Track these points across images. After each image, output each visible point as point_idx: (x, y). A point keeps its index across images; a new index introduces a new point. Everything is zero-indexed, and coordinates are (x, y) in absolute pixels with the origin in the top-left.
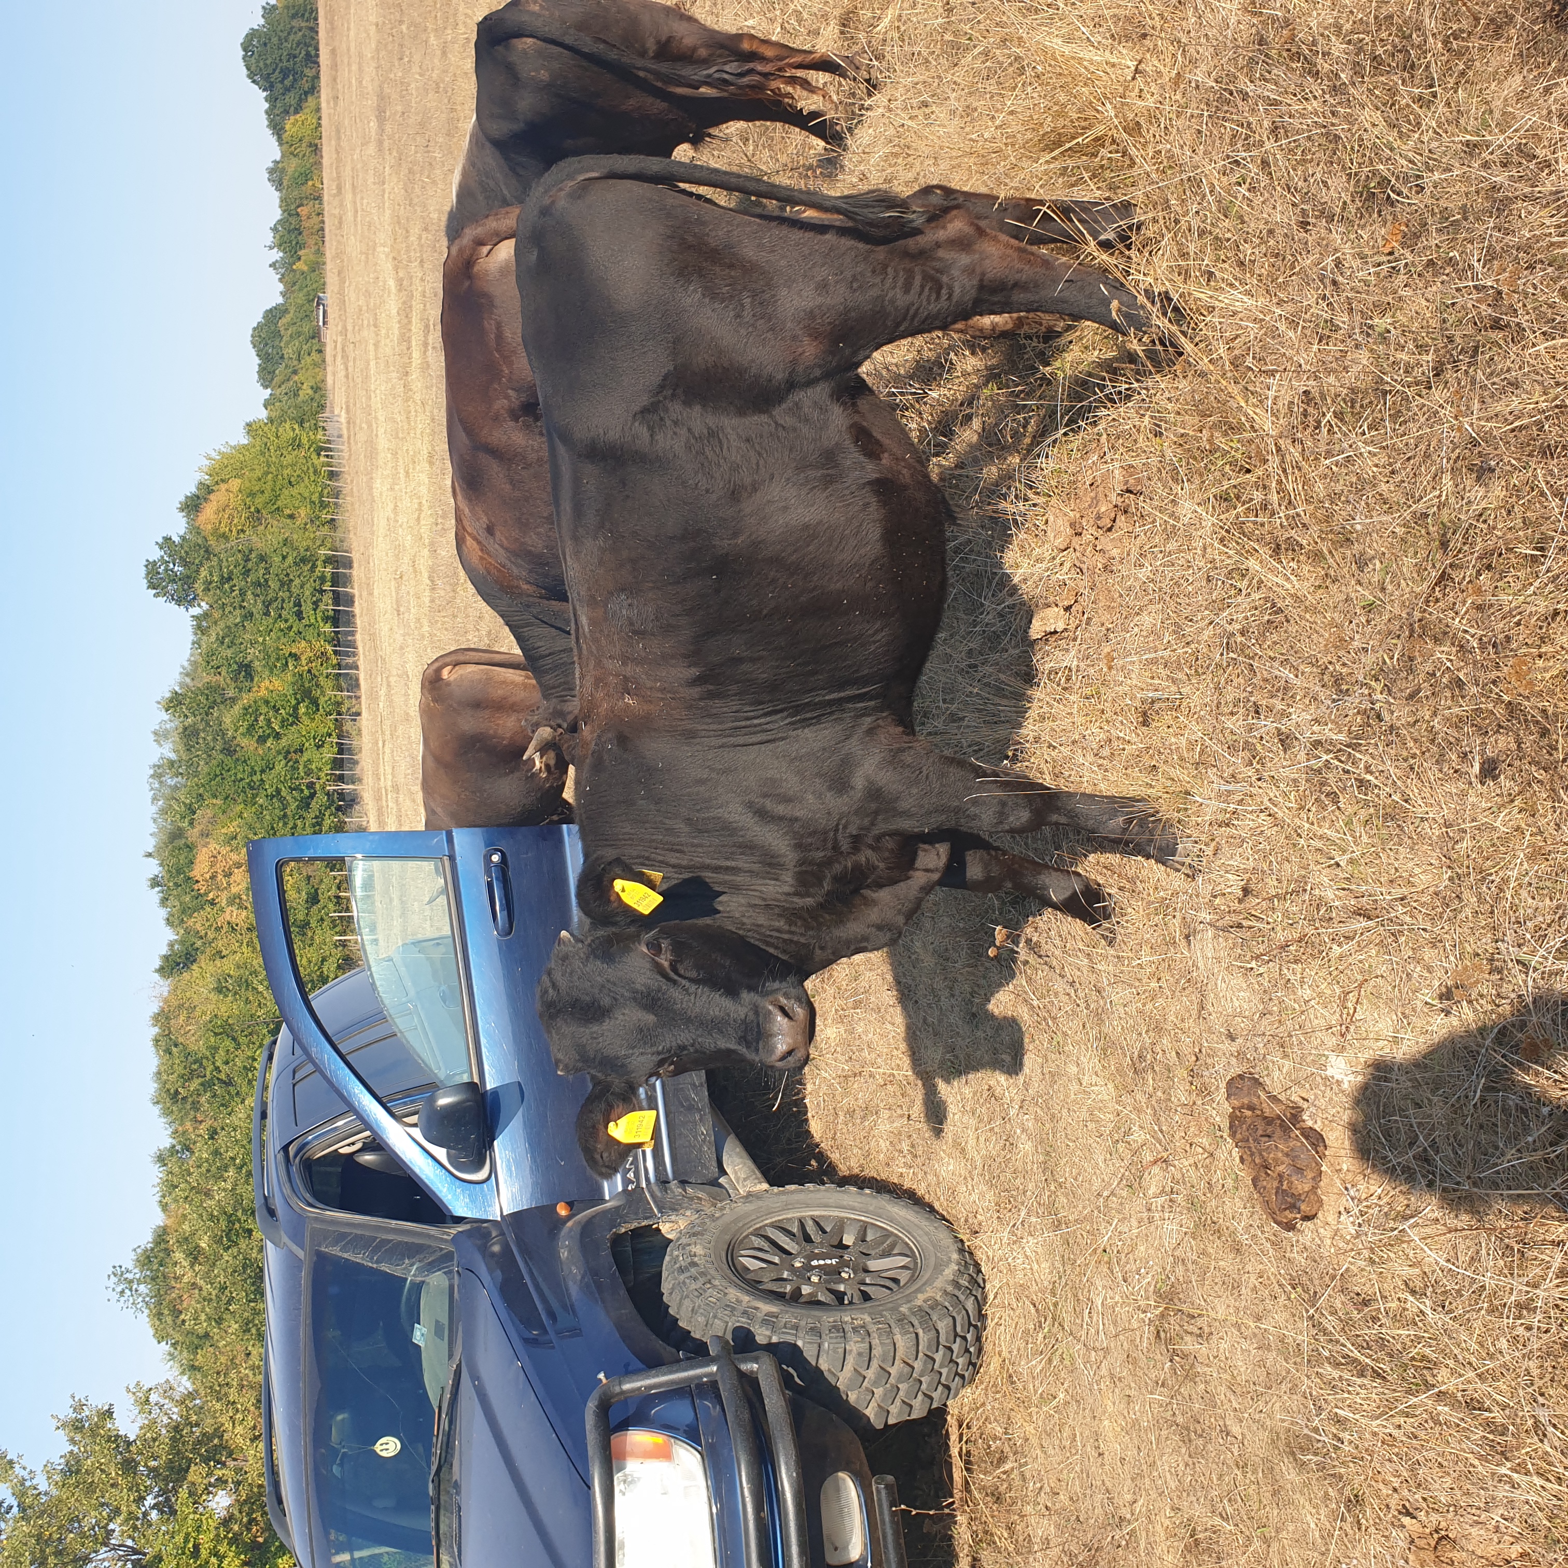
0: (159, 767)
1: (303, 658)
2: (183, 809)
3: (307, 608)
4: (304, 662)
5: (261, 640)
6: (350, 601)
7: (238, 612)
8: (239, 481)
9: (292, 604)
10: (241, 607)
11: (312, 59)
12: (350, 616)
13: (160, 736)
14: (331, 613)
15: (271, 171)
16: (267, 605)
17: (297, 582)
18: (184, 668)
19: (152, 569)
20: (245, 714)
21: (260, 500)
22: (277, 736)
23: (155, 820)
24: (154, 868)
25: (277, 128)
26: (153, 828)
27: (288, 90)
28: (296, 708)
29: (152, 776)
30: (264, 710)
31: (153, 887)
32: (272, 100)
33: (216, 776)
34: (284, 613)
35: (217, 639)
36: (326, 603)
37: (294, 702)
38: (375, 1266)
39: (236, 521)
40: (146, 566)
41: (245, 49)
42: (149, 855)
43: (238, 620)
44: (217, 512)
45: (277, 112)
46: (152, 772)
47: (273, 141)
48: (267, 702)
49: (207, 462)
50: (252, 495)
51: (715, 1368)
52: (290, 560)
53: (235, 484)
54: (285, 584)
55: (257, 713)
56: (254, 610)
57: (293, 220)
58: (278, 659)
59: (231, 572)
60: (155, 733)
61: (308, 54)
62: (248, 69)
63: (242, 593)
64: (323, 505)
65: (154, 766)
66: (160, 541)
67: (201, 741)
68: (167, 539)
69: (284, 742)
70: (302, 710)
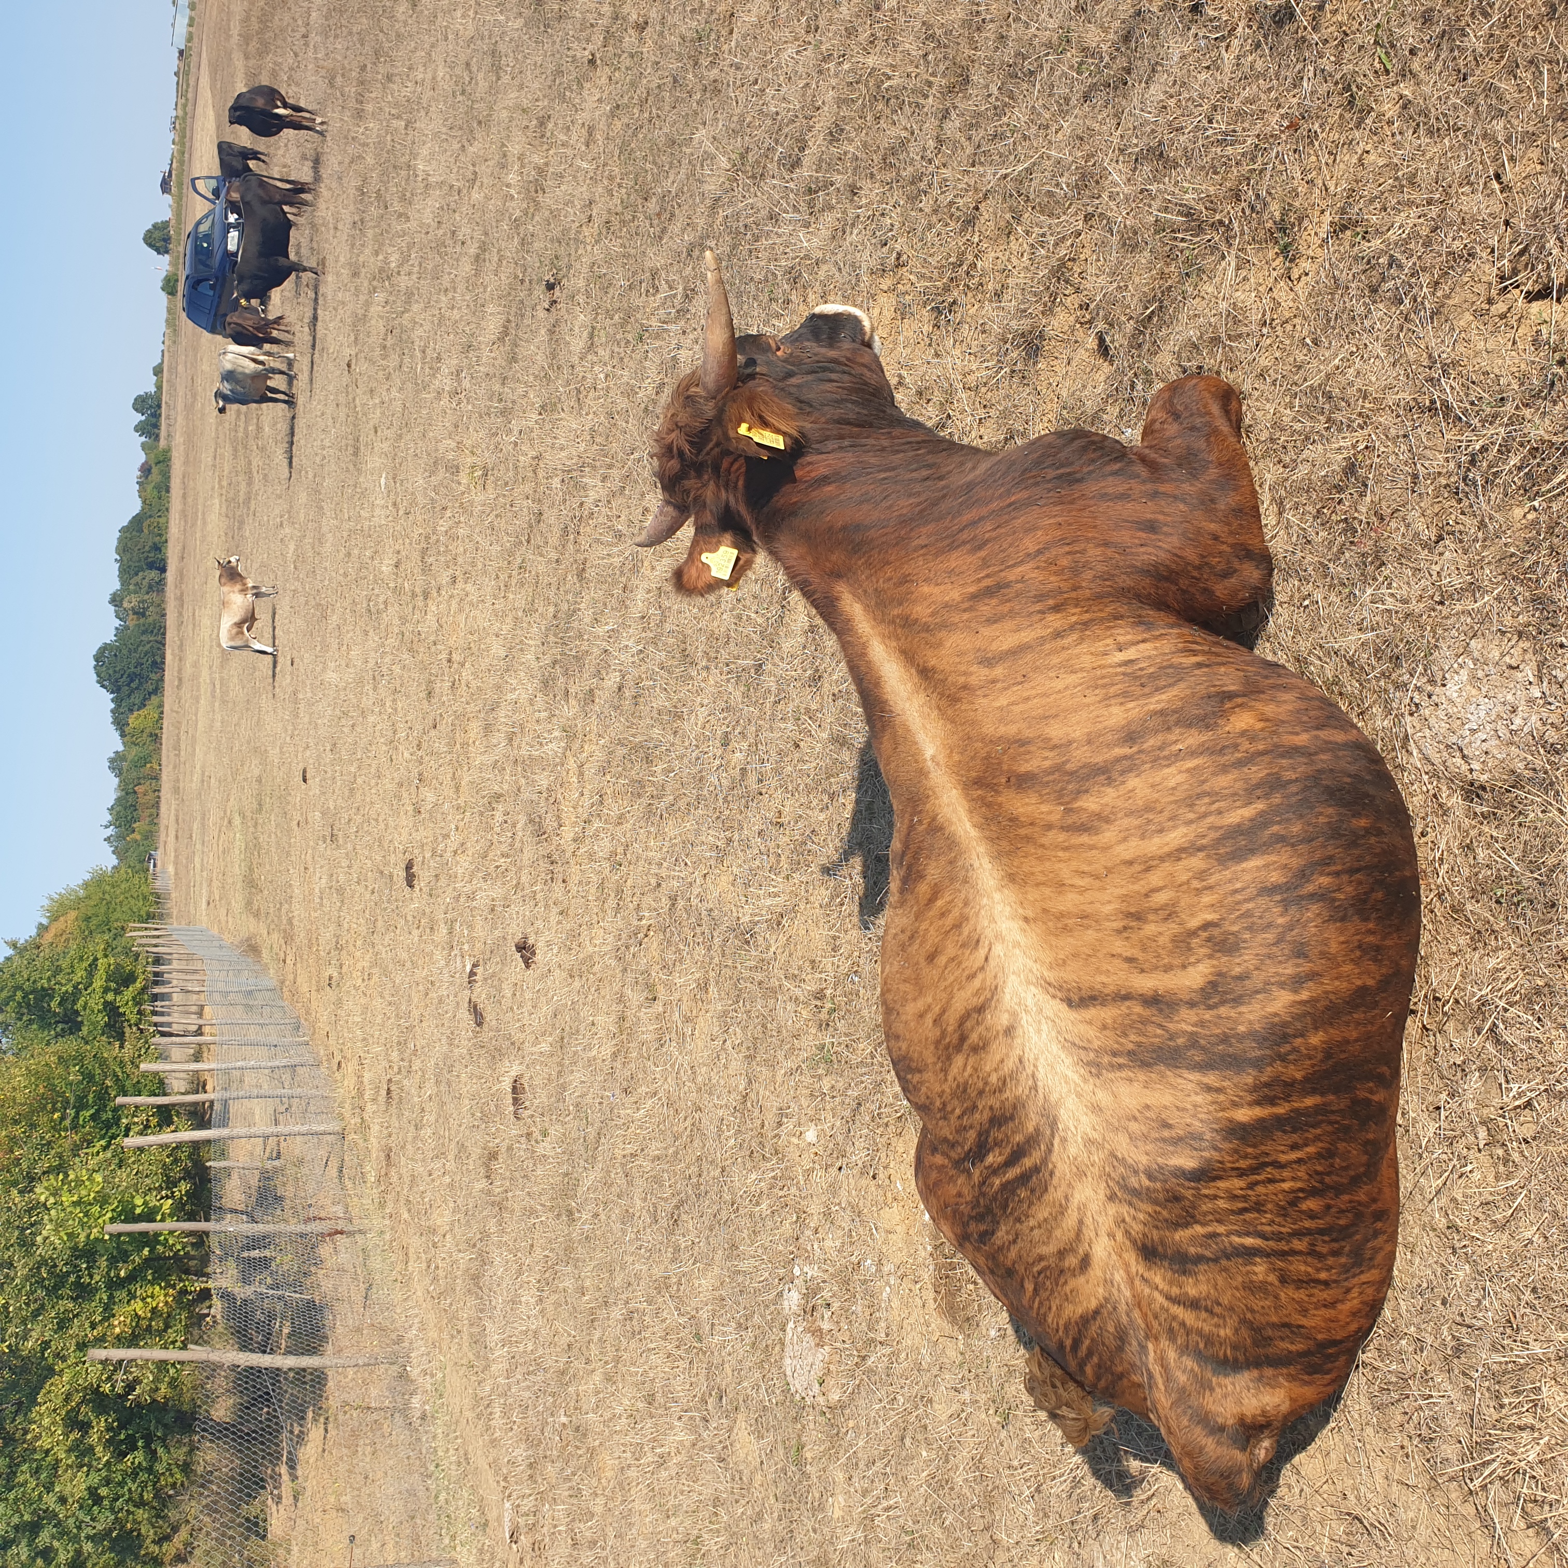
8: (76, 912)
11: (159, 665)
15: (112, 761)
25: (120, 723)
27: (132, 691)
32: (117, 701)
41: (97, 660)
45: (121, 710)
47: (116, 735)
50: (88, 919)
53: (73, 915)
57: (130, 799)
61: (154, 663)
62: (98, 675)
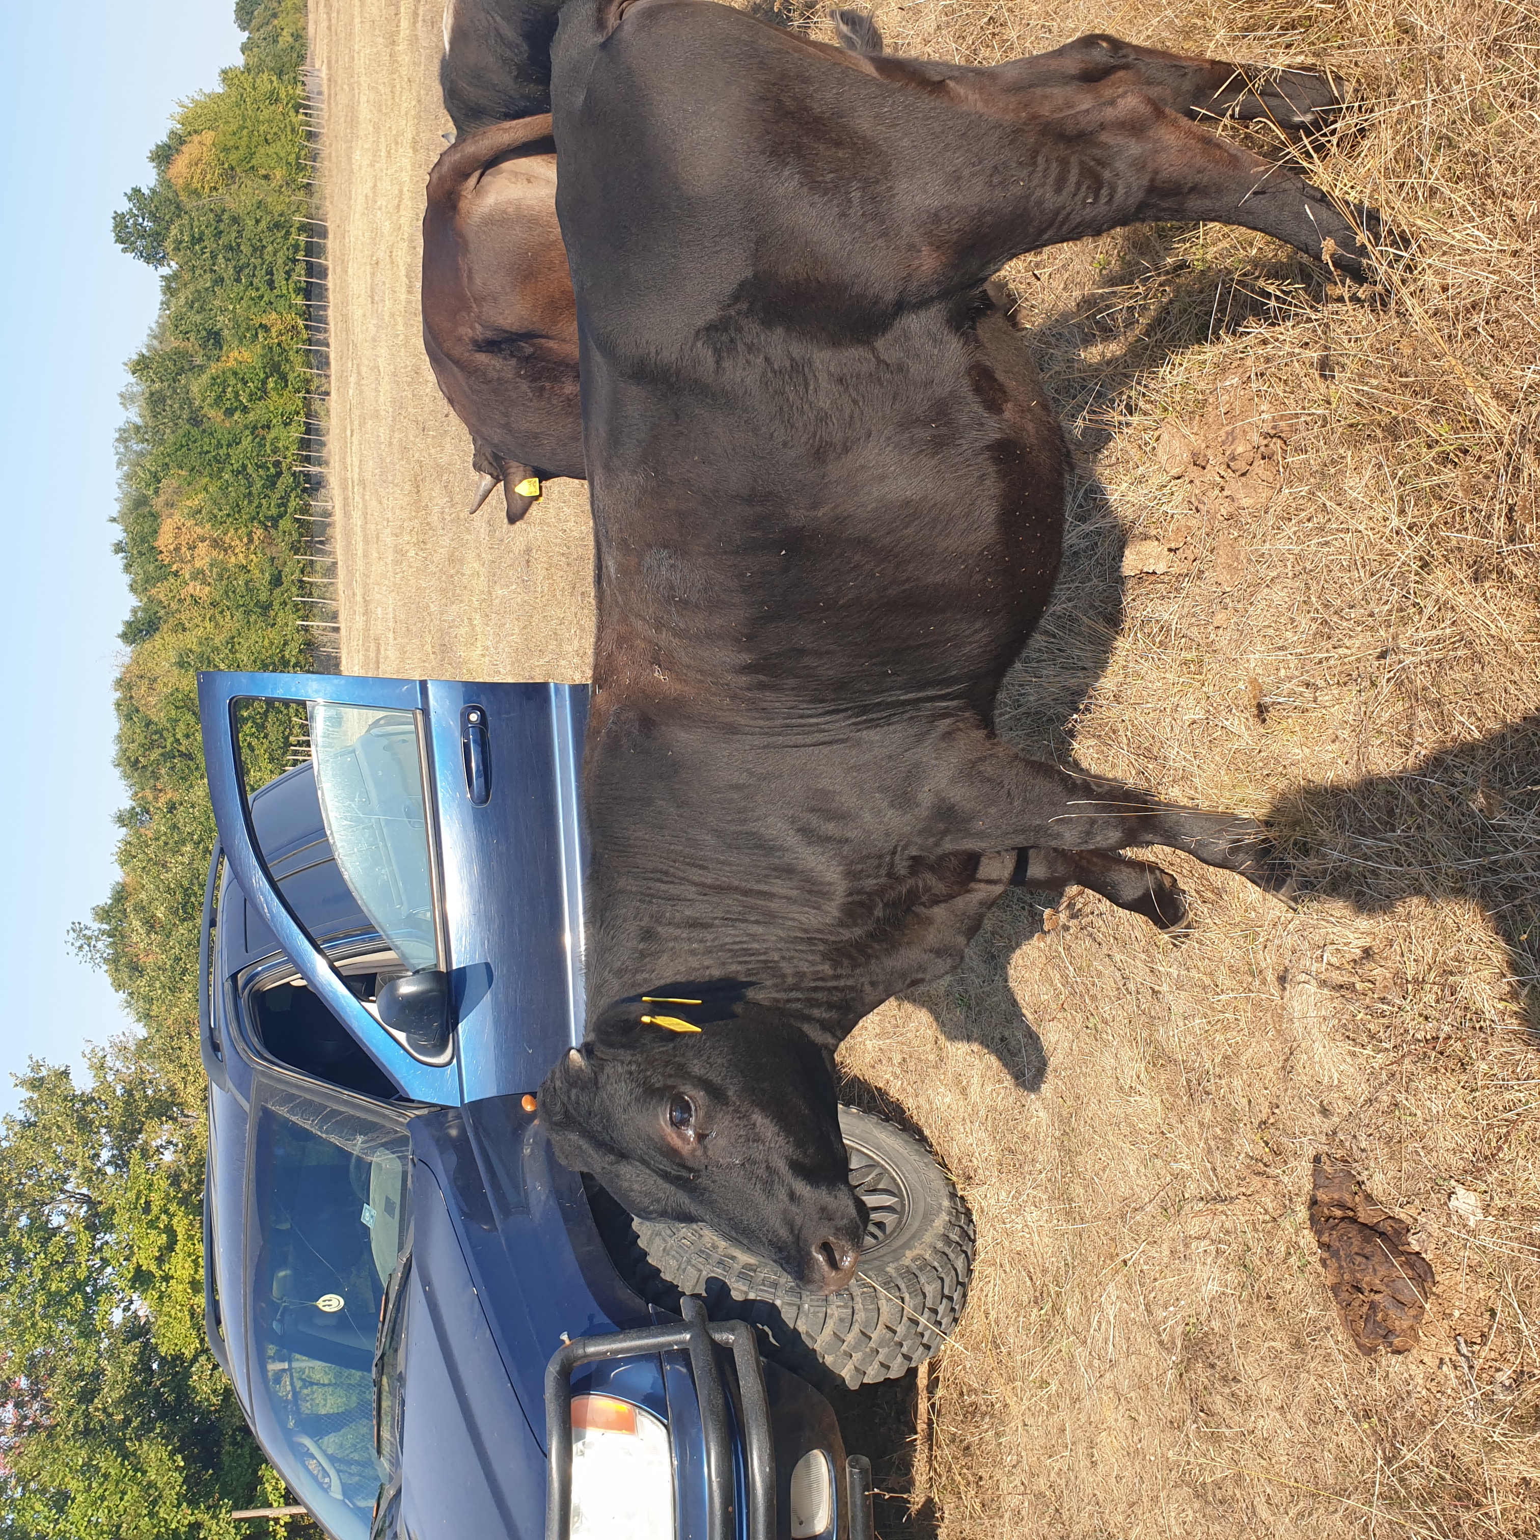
0: (125, 431)
1: (273, 330)
2: (148, 476)
3: (279, 277)
4: (274, 335)
5: (231, 307)
6: (323, 273)
7: (208, 276)
8: (212, 133)
9: (263, 272)
10: (211, 270)
12: (324, 288)
13: (126, 399)
14: (303, 285)
16: (239, 270)
17: (270, 248)
18: (151, 328)
19: (120, 221)
20: (213, 385)
21: (234, 157)
22: (245, 410)
23: (119, 485)
24: (117, 533)
26: (117, 493)
28: (264, 382)
29: (117, 440)
30: (232, 381)
31: (116, 552)
33: (182, 446)
34: (255, 281)
35: (187, 303)
36: (300, 276)
37: (262, 376)
38: (324, 1136)
39: (209, 177)
40: (114, 218)
42: (114, 520)
43: (208, 284)
44: (190, 165)
46: (117, 435)
48: (235, 374)
49: (180, 110)
50: (226, 150)
51: (688, 1336)
52: (263, 224)
53: (209, 137)
54: (258, 250)
55: (225, 385)
56: (225, 275)
58: (248, 330)
59: (202, 233)
60: (122, 396)
63: (214, 256)
64: (300, 168)
65: (120, 430)
66: (129, 192)
67: (167, 408)
68: (137, 191)
69: (251, 417)
70: (271, 384)
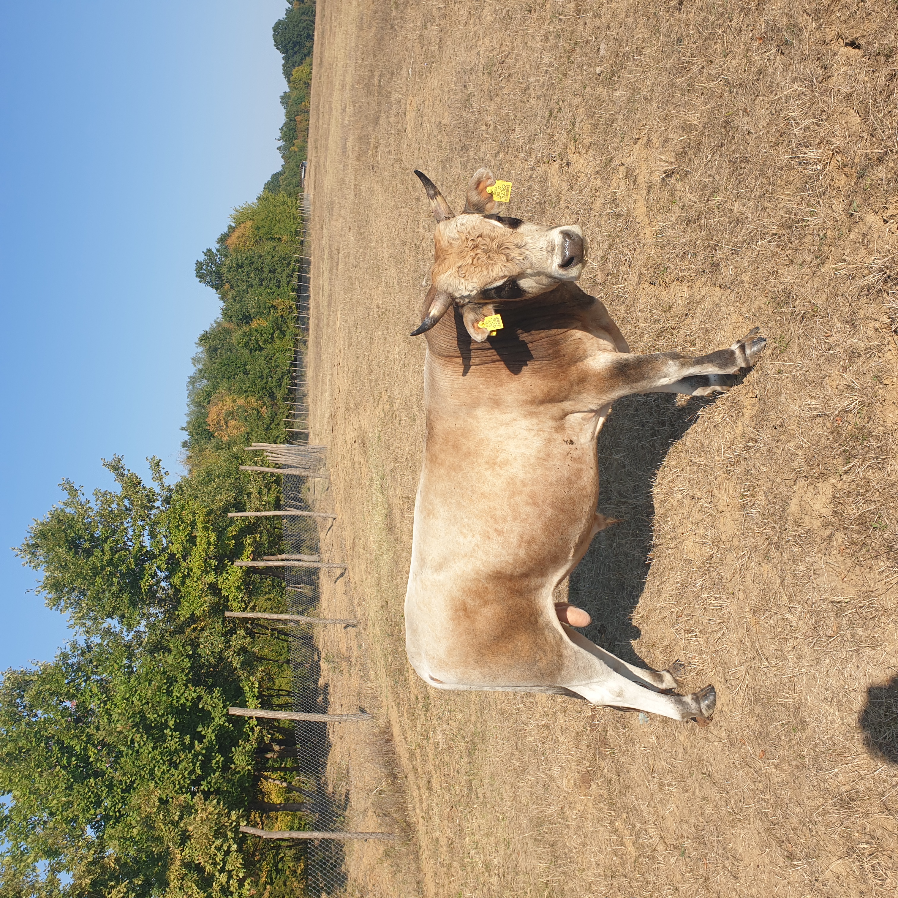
1: (279, 308)
3: (284, 283)
4: (279, 311)
5: (256, 298)
6: (308, 281)
7: (245, 284)
8: (252, 222)
9: (275, 281)
10: (247, 281)
11: (310, 37)
12: (307, 289)
13: (195, 361)
14: (297, 287)
15: (282, 98)
16: (262, 280)
17: (279, 270)
19: (199, 266)
20: (244, 336)
21: (262, 231)
24: (185, 436)
25: (288, 74)
27: (295, 53)
28: (272, 335)
29: (189, 382)
30: (255, 334)
31: (183, 447)
32: (286, 59)
37: (272, 331)
39: (248, 243)
40: (196, 264)
41: (274, 31)
44: (238, 237)
45: (288, 65)
47: (285, 81)
48: (257, 331)
49: (234, 212)
50: (258, 228)
52: (276, 258)
53: (249, 223)
54: (273, 271)
55: (251, 335)
56: (254, 283)
57: (292, 124)
58: (265, 309)
59: (243, 263)
60: (193, 359)
61: (308, 35)
62: (275, 41)
63: (248, 274)
64: (297, 234)
65: (191, 377)
66: (205, 251)
68: (209, 250)
69: (264, 352)
70: (276, 335)
